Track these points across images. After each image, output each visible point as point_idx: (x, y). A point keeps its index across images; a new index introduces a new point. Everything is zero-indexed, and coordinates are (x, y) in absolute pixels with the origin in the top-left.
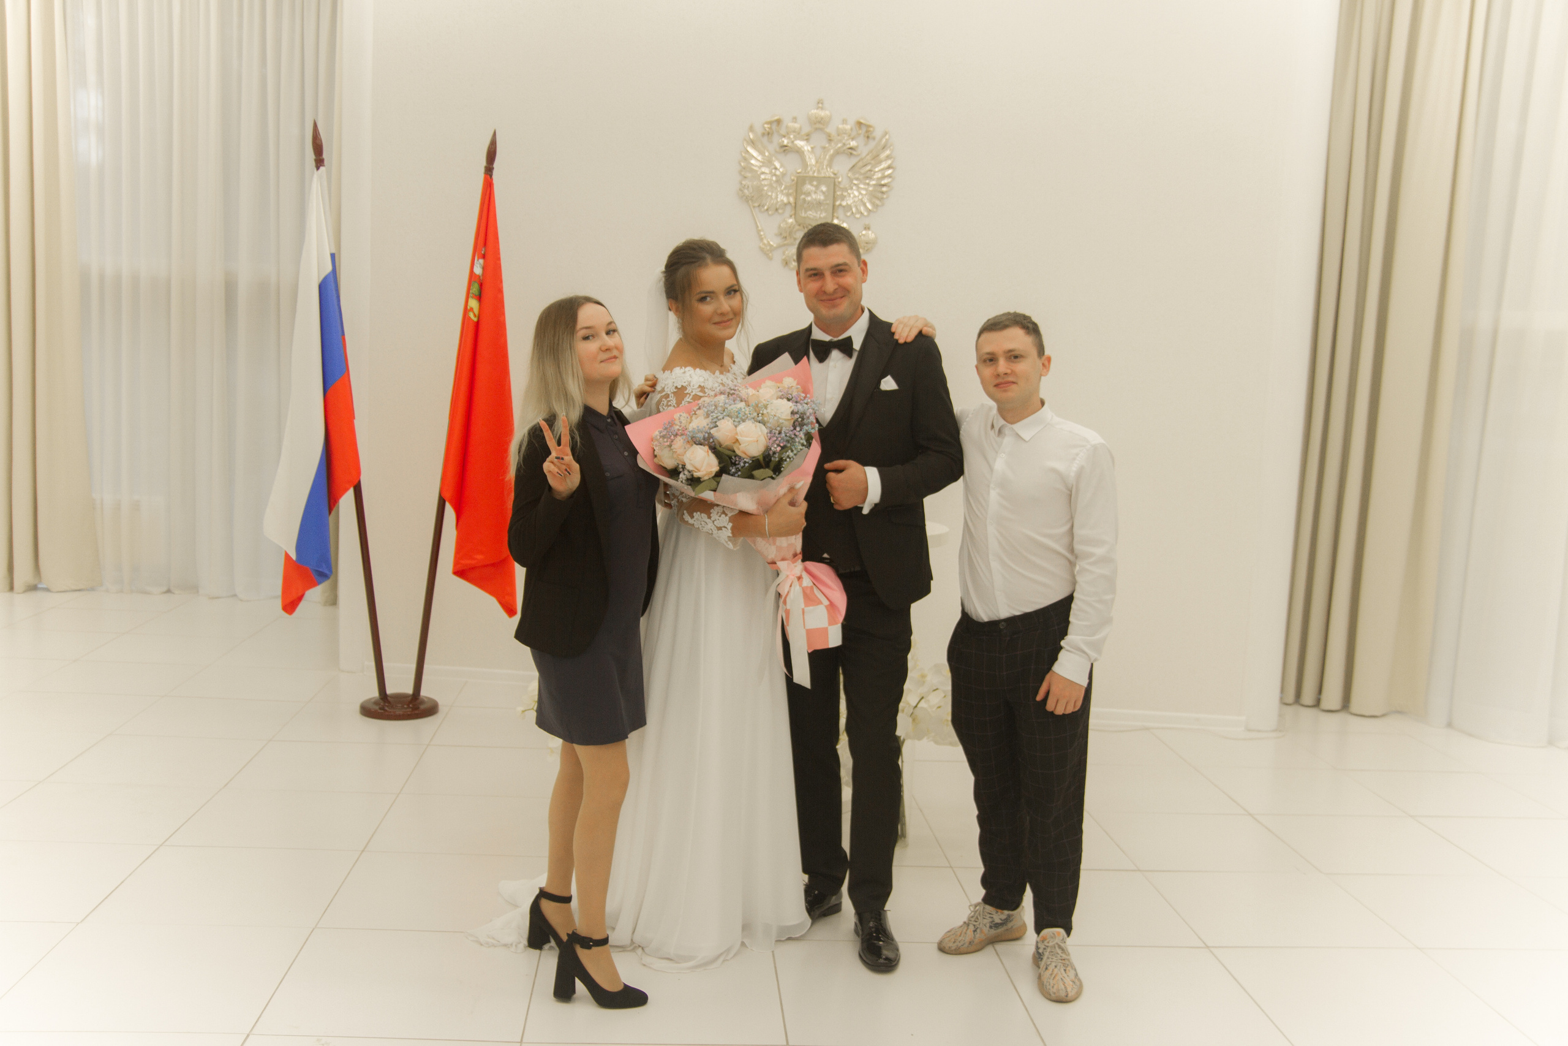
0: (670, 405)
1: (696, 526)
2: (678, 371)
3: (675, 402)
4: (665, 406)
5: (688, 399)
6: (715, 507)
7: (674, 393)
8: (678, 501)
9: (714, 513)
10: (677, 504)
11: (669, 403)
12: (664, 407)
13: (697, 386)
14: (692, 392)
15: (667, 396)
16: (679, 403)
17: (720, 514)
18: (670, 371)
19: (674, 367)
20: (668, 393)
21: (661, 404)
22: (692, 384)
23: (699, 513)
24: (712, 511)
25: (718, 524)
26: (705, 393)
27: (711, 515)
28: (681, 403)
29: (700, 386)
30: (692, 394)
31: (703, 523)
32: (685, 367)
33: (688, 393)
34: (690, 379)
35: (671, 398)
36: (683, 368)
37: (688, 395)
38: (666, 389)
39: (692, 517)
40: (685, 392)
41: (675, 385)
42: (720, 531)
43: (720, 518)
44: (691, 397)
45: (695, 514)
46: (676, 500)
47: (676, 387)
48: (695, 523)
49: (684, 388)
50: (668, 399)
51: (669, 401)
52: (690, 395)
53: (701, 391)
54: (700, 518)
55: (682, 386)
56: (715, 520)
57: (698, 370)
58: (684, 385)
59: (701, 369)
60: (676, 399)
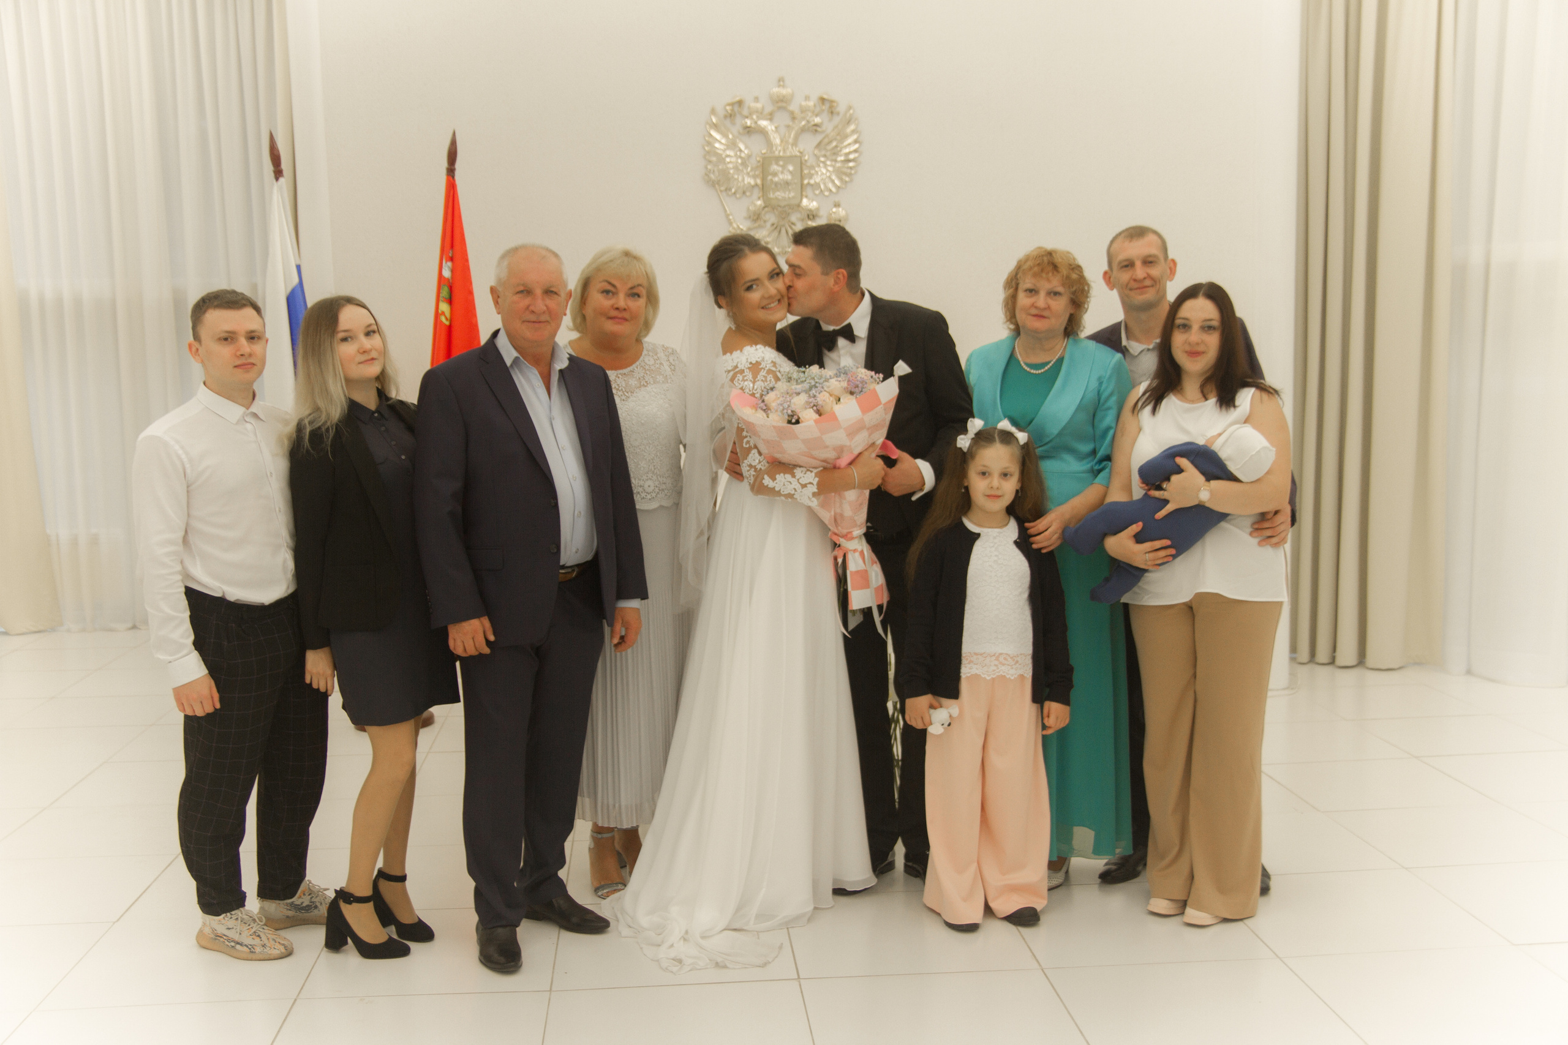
0: (747, 380)
1: (777, 489)
3: (751, 376)
4: (742, 381)
6: (798, 468)
7: (749, 368)
15: (742, 372)
20: (743, 368)
21: (737, 380)
25: (803, 481)
26: (776, 368)
27: (796, 474)
28: (757, 377)
30: (767, 368)
31: (786, 483)
33: (762, 368)
35: (746, 373)
41: (749, 361)
42: (804, 489)
44: (765, 372)
47: (751, 363)
49: (758, 363)
51: (745, 376)
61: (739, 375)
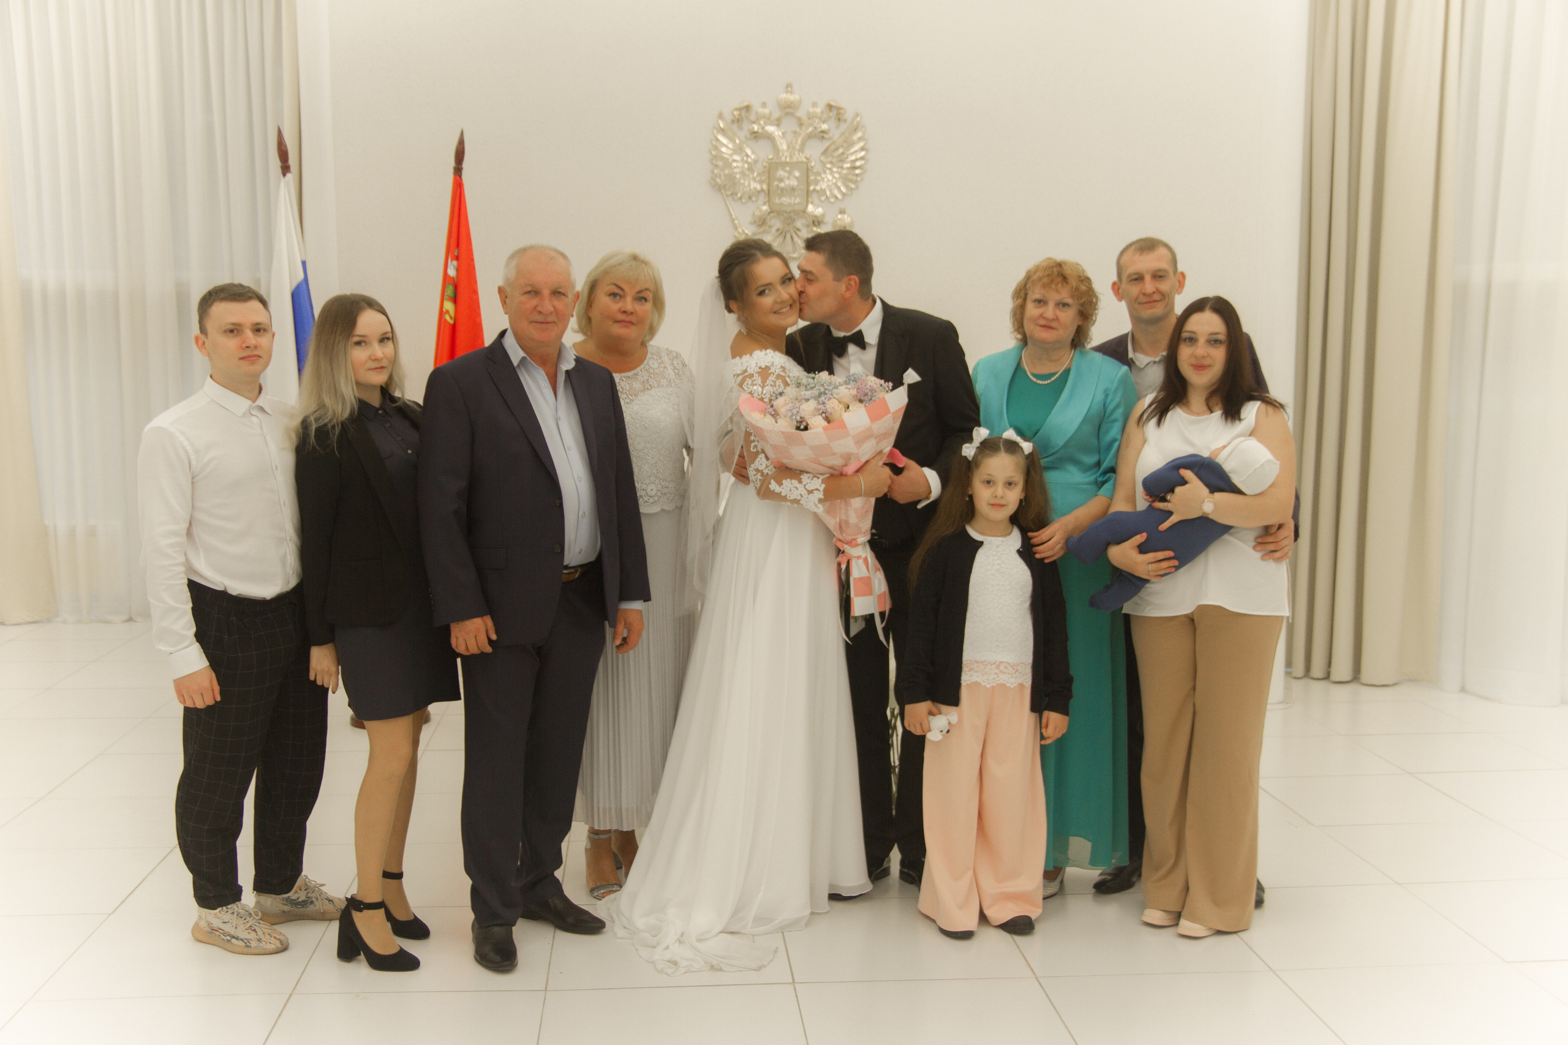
0: (756, 384)
1: (783, 494)
3: (760, 381)
4: (751, 385)
5: (772, 378)
6: (805, 474)
7: (758, 372)
9: (805, 478)
11: (754, 383)
12: (749, 386)
13: (780, 365)
14: (776, 371)
15: (751, 376)
16: (764, 381)
17: (811, 478)
18: (748, 355)
19: (755, 350)
20: (752, 372)
21: (745, 383)
22: (775, 365)
24: (802, 477)
26: (786, 373)
27: (802, 480)
28: (766, 382)
29: (782, 367)
30: (776, 373)
31: (790, 491)
33: (772, 373)
35: (755, 378)
37: (772, 375)
38: (748, 369)
39: (781, 485)
42: (810, 494)
43: (810, 481)
44: (774, 376)
45: (784, 481)
47: (760, 368)
48: (782, 491)
49: (767, 368)
50: (752, 379)
51: (755, 380)
52: (774, 374)
54: (789, 485)
55: (766, 366)
56: (806, 485)
61: (748, 379)
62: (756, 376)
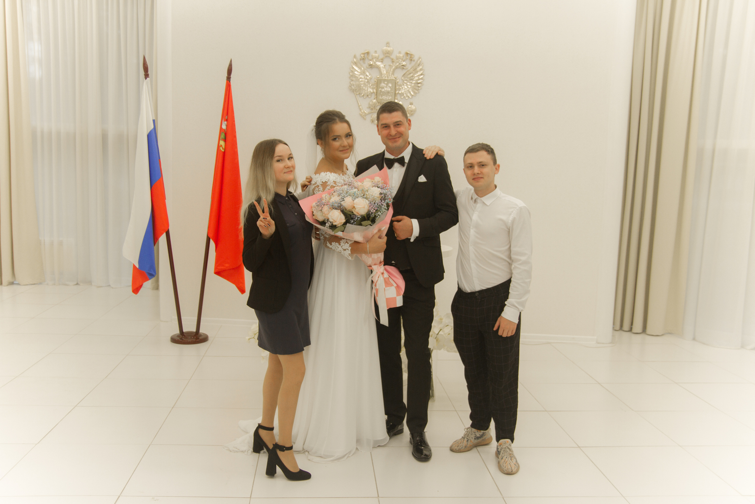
0: (320, 191)
1: (333, 249)
2: (323, 174)
3: (322, 189)
4: (317, 191)
5: (328, 187)
6: (343, 240)
7: (321, 185)
8: (324, 237)
9: (342, 242)
10: (323, 238)
11: (319, 190)
12: (317, 192)
13: (333, 181)
14: (330, 184)
15: (318, 186)
16: (324, 190)
17: (345, 243)
18: (319, 174)
19: (321, 172)
20: (319, 185)
21: (315, 190)
22: (330, 180)
23: (334, 242)
24: (341, 241)
25: (344, 247)
26: (336, 185)
28: (325, 190)
29: (334, 181)
30: (331, 185)
32: (327, 172)
33: (328, 185)
34: (329, 178)
35: (320, 187)
36: (325, 172)
37: (328, 186)
38: (317, 183)
39: (331, 244)
40: (327, 184)
41: (322, 181)
42: (345, 251)
43: (345, 245)
44: (330, 187)
45: (332, 243)
46: (323, 236)
47: (322, 182)
48: (332, 247)
49: (326, 182)
51: (319, 189)
53: (334, 184)
54: (335, 245)
55: (325, 181)
56: (343, 246)
57: (332, 173)
58: (326, 181)
59: (334, 173)
60: (323, 188)
61: (316, 188)
62: (320, 186)
